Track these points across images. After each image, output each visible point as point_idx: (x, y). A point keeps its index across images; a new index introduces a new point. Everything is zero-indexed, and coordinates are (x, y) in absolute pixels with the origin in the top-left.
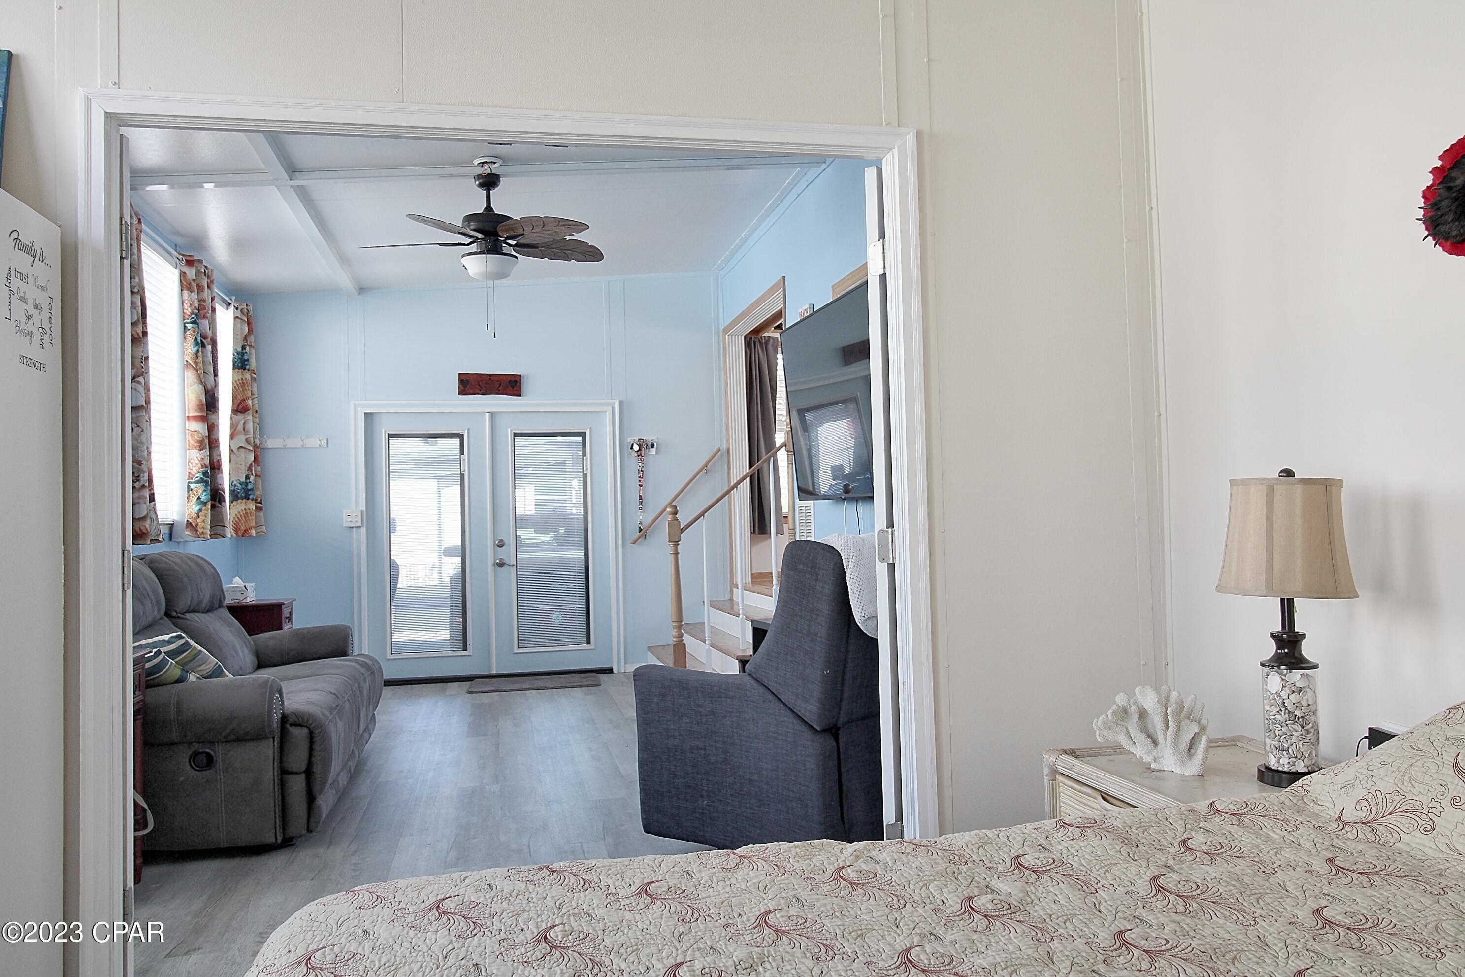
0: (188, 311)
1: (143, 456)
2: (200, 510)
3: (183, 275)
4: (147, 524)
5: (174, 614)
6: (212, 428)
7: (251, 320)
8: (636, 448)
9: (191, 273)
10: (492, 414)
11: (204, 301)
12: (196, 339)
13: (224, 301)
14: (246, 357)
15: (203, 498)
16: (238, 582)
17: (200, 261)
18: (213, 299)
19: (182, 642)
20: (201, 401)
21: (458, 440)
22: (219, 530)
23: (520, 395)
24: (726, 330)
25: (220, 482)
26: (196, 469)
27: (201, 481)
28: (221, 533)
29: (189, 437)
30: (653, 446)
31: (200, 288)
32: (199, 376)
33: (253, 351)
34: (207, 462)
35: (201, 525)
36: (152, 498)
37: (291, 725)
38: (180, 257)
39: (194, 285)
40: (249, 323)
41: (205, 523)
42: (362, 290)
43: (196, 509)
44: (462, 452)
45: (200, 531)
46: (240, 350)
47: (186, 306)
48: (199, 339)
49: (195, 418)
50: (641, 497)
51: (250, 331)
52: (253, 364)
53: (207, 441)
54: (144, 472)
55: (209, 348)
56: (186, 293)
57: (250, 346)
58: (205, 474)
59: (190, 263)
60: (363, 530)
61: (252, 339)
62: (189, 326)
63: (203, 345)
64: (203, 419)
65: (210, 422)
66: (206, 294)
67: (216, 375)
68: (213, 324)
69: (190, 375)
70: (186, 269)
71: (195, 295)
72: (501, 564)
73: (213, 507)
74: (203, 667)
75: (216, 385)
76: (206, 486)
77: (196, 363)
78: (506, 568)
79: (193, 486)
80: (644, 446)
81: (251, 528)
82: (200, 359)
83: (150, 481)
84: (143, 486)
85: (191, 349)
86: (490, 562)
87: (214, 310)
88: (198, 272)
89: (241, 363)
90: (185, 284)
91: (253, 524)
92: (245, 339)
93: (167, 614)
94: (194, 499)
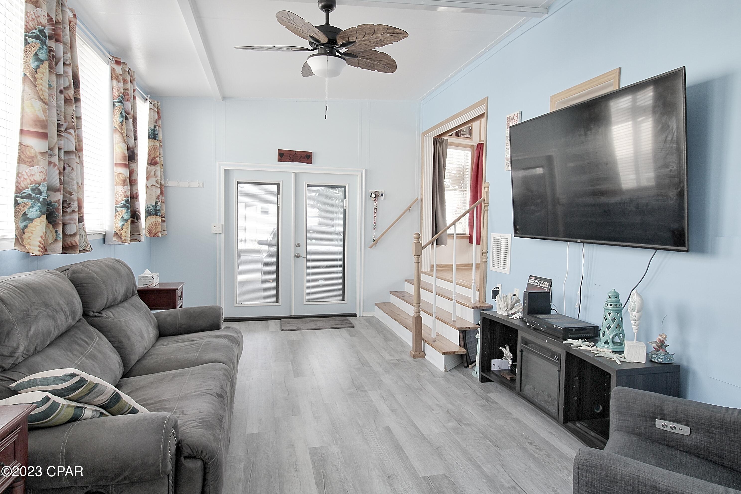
0: (116, 94)
1: (73, 189)
2: (123, 225)
3: (113, 70)
4: (77, 239)
5: (92, 314)
6: (132, 173)
7: (160, 111)
8: (373, 196)
9: (119, 69)
10: (296, 174)
11: (128, 90)
12: (121, 113)
13: (143, 97)
14: (156, 132)
15: (126, 217)
16: (148, 273)
17: (125, 64)
18: (134, 91)
19: (76, 379)
20: (124, 154)
21: (276, 187)
22: (136, 237)
23: (311, 163)
24: (424, 134)
25: (137, 206)
26: (121, 200)
27: (124, 206)
28: (138, 239)
29: (116, 177)
30: (382, 195)
31: (125, 81)
32: (123, 138)
33: (160, 129)
34: (129, 194)
35: (124, 234)
36: (81, 220)
37: (185, 458)
38: (111, 58)
39: (121, 78)
40: (158, 113)
41: (127, 232)
42: (224, 98)
43: (120, 224)
44: (278, 194)
45: (123, 238)
46: (153, 128)
47: (115, 91)
48: (124, 114)
49: (120, 165)
50: (375, 222)
51: (159, 117)
52: (160, 137)
53: (128, 180)
54: (74, 201)
55: (131, 121)
56: (115, 82)
57: (159, 126)
58: (127, 201)
59: (118, 63)
60: (223, 235)
61: (160, 122)
62: (117, 104)
63: (127, 118)
64: (126, 166)
65: (131, 169)
66: (129, 85)
67: (135, 139)
68: (134, 106)
69: (117, 137)
70: (115, 66)
71: (121, 84)
72: (298, 257)
73: (132, 222)
74: (99, 398)
75: (136, 146)
76: (128, 209)
77: (122, 129)
78: (300, 258)
79: (118, 209)
80: (378, 195)
81: (159, 232)
82: (124, 127)
83: (80, 207)
84: (74, 211)
85: (118, 119)
86: (293, 255)
87: (135, 98)
88: (124, 71)
89: (153, 136)
90: (114, 76)
91: (160, 230)
92: (156, 122)
93: (85, 314)
94: (119, 218)
